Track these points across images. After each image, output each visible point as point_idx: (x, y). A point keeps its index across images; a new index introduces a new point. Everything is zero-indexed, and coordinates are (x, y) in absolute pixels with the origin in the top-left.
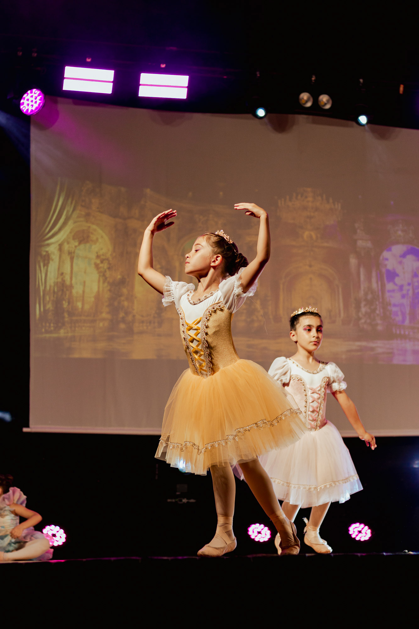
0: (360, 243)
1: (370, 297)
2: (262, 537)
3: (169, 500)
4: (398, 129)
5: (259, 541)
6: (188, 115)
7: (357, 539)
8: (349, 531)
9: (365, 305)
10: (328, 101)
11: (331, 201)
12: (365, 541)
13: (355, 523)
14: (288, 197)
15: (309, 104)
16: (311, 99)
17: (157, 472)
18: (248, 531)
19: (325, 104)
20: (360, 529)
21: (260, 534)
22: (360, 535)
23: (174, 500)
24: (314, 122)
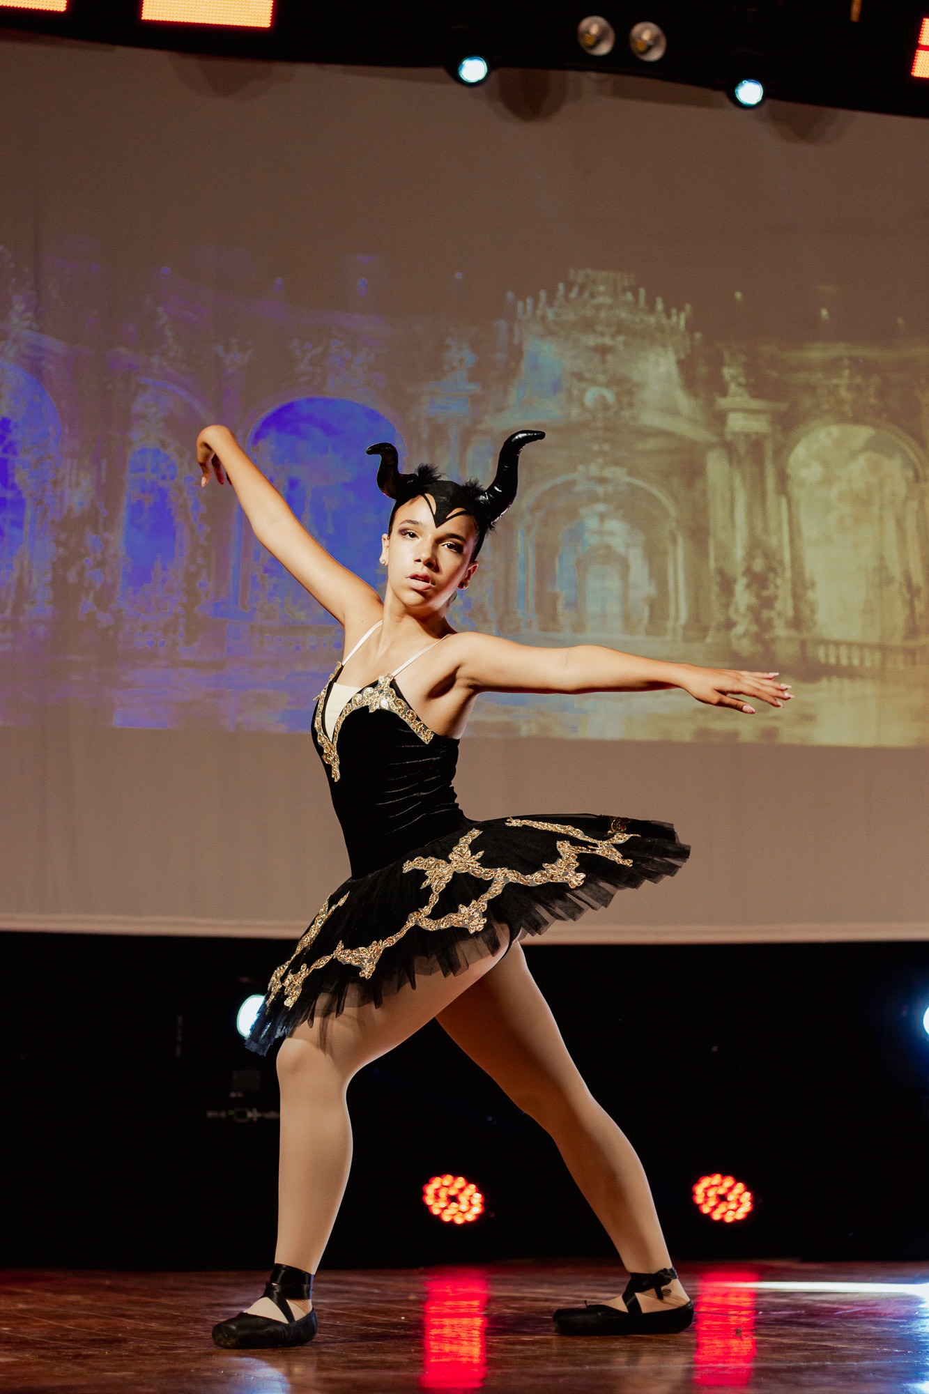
0: (737, 423)
1: (758, 565)
2: (460, 1211)
3: (210, 1114)
4: (843, 114)
5: (452, 1222)
6: (279, 68)
7: (716, 1216)
8: (693, 1194)
9: (748, 586)
10: (655, 40)
11: (660, 306)
12: (736, 1222)
13: (710, 1174)
14: (543, 294)
15: (604, 49)
16: (611, 35)
17: (179, 1038)
18: (424, 1194)
19: (649, 48)
20: (721, 1191)
21: (454, 1205)
22: (722, 1208)
23: (223, 1114)
24: (619, 93)
